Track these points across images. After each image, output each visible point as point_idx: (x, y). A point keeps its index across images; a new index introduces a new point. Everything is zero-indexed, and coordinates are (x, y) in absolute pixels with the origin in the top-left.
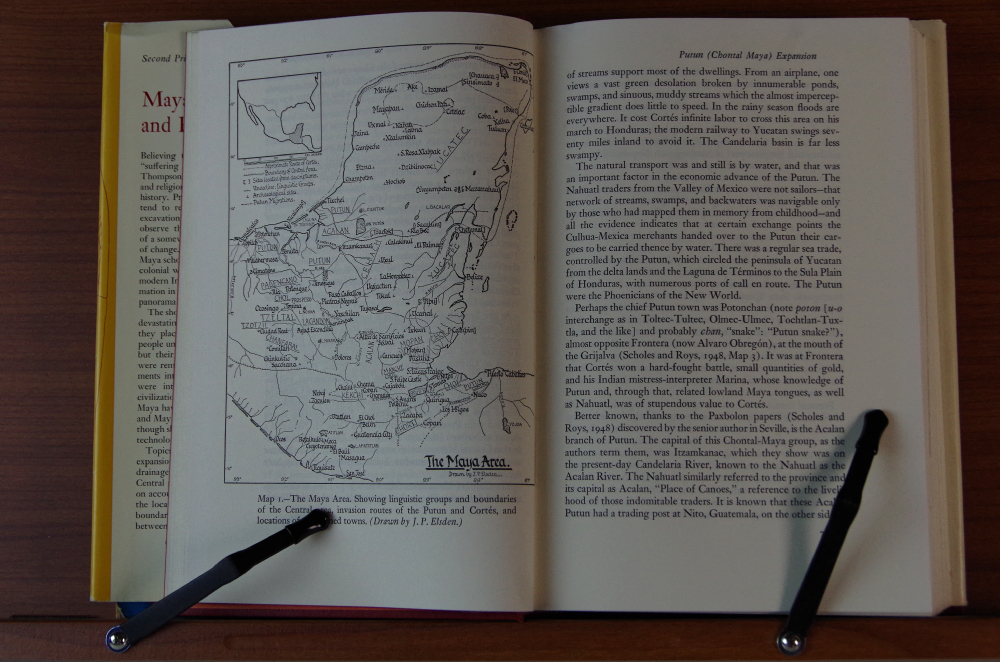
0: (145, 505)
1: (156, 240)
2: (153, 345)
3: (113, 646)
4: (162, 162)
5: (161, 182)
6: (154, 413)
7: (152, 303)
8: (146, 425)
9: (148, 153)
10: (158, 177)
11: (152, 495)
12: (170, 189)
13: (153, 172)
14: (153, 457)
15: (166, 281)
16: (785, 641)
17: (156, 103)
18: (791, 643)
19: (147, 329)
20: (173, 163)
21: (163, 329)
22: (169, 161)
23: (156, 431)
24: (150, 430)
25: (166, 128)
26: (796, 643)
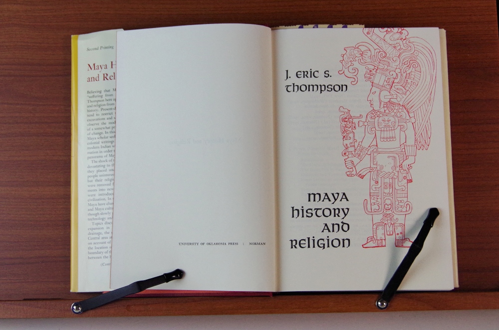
0: (92, 249)
1: (94, 129)
2: (94, 176)
3: (75, 311)
4: (96, 94)
5: (95, 103)
6: (95, 207)
7: (93, 157)
8: (91, 212)
9: (90, 91)
10: (94, 101)
11: (95, 244)
12: (99, 106)
13: (92, 99)
14: (95, 226)
15: (99, 147)
16: (379, 303)
17: (93, 68)
18: (382, 304)
19: (91, 169)
20: (101, 95)
21: (97, 169)
22: (99, 94)
23: (96, 215)
24: (93, 215)
25: (97, 79)
26: (385, 304)
